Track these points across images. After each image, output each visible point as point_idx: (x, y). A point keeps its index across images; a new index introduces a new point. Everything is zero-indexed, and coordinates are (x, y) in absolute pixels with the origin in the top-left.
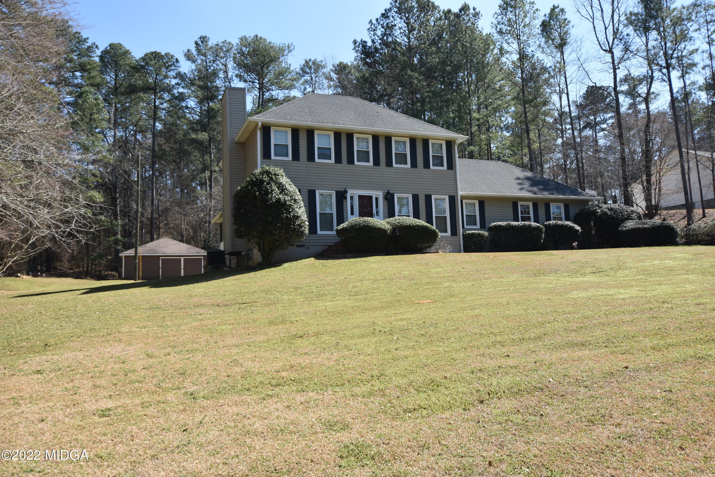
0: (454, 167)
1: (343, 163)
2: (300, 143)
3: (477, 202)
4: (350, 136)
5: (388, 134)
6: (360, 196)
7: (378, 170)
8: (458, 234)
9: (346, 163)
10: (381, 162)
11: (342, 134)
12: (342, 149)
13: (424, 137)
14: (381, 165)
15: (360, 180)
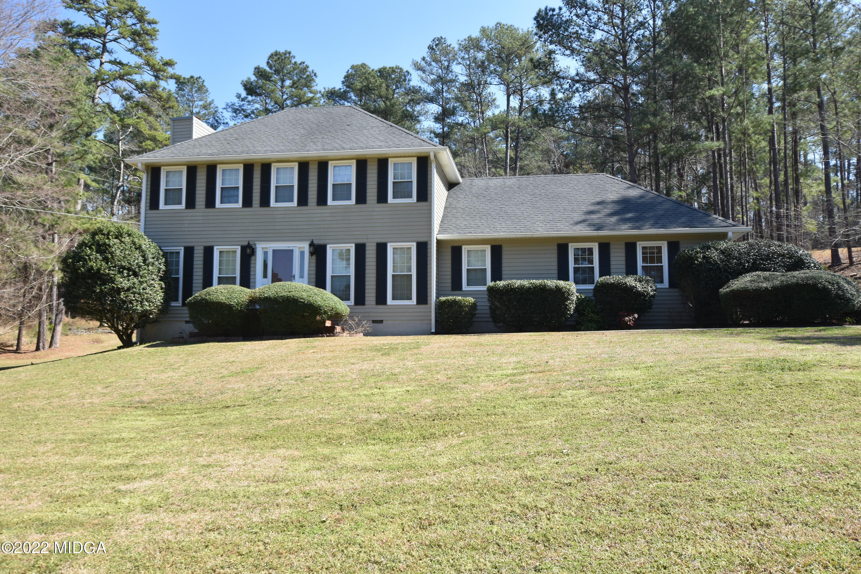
0: (429, 197)
1: (254, 205)
2: (197, 185)
3: (488, 249)
4: (266, 168)
5: (323, 158)
6: (274, 251)
7: (305, 212)
8: (429, 302)
9: (258, 205)
10: (309, 200)
11: (255, 165)
12: (254, 187)
13: (380, 157)
14: (309, 204)
15: (277, 227)
